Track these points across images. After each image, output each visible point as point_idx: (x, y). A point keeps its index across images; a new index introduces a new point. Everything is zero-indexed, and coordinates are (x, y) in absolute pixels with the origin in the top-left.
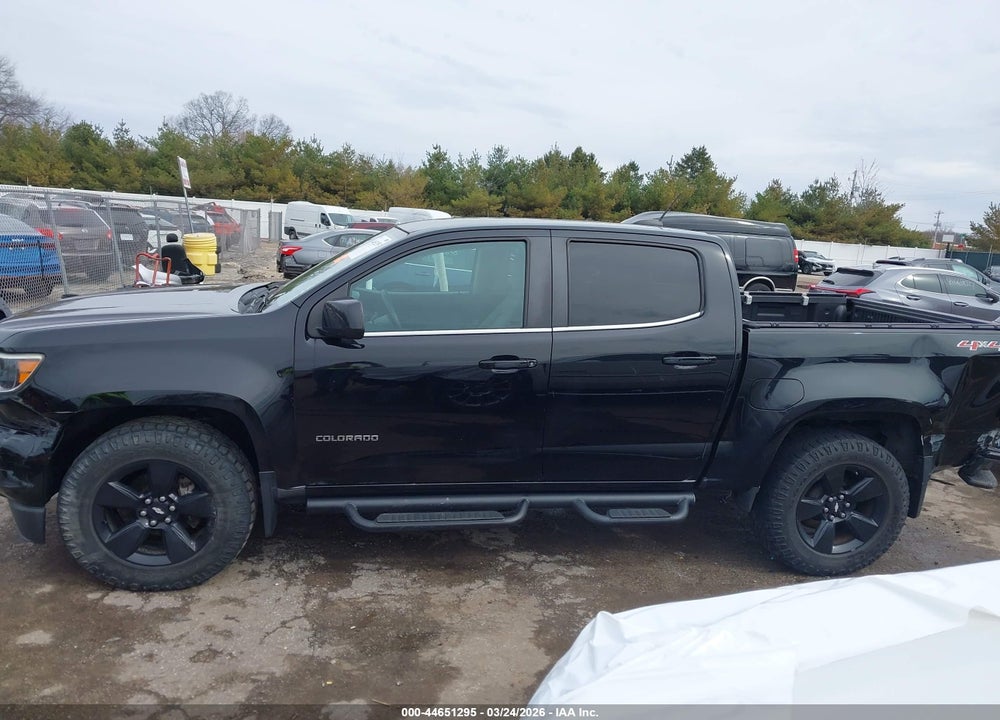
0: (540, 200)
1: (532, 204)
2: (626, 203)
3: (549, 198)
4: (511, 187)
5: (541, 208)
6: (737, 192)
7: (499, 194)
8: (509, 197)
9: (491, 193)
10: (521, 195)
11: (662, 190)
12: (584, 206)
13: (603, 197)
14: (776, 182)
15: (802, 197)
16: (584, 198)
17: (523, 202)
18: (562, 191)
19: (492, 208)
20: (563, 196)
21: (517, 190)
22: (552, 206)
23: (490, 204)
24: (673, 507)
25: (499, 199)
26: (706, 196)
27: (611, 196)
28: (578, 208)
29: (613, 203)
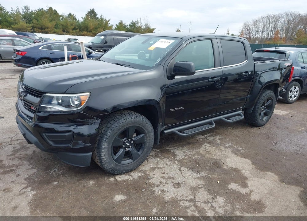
0: (46, 26)
1: (43, 27)
2: (77, 27)
3: (49, 25)
4: (34, 21)
5: (47, 29)
6: (111, 24)
7: (30, 23)
8: (34, 24)
9: (26, 23)
10: (39, 24)
11: (88, 23)
12: (63, 28)
13: (69, 25)
14: (121, 21)
15: (129, 26)
16: (62, 25)
17: (40, 26)
18: (54, 23)
19: (29, 28)
20: (55, 25)
21: (37, 22)
22: (51, 28)
23: (27, 27)
24: (239, 115)
25: (30, 25)
26: (102, 25)
27: (71, 25)
28: (61, 29)
29: (73, 27)
